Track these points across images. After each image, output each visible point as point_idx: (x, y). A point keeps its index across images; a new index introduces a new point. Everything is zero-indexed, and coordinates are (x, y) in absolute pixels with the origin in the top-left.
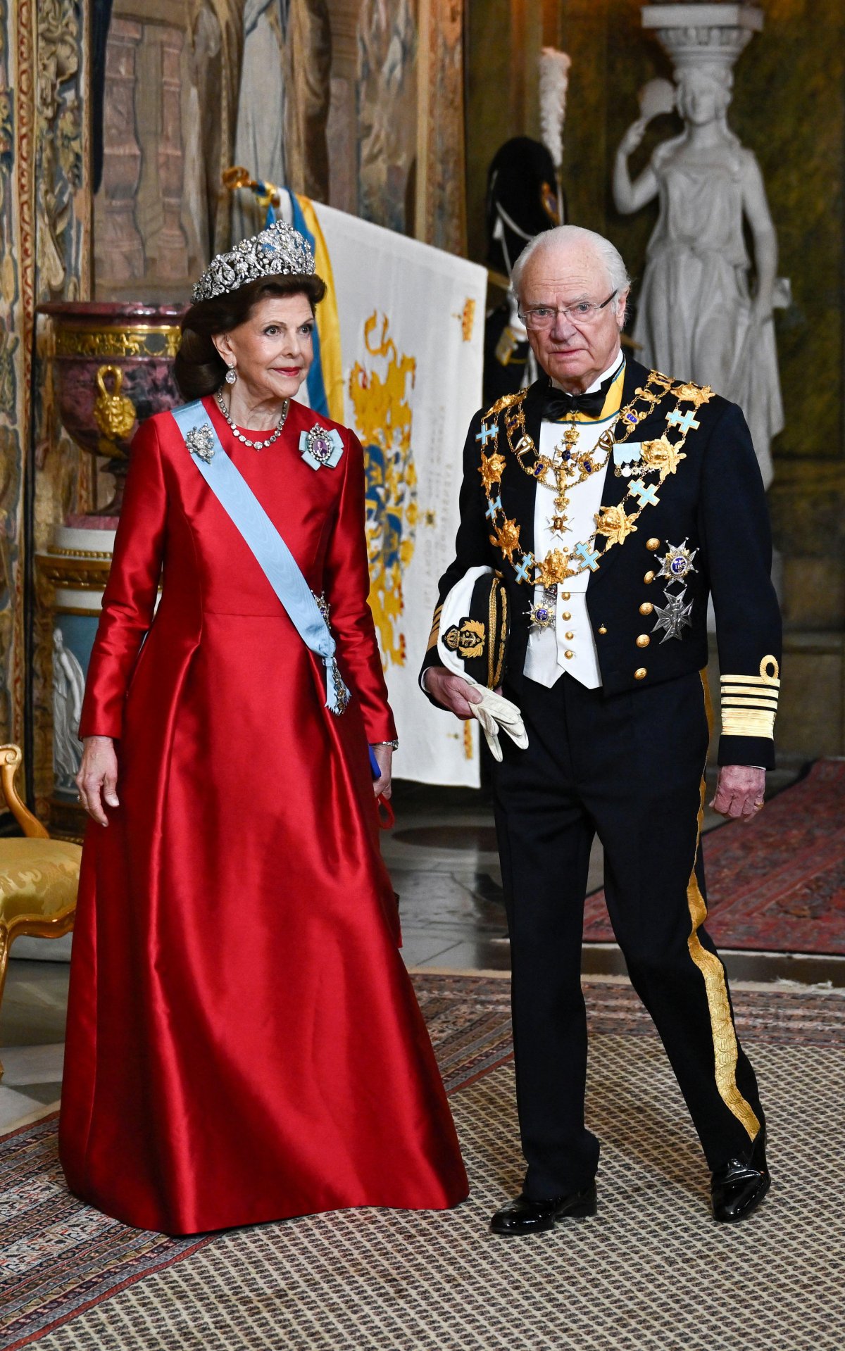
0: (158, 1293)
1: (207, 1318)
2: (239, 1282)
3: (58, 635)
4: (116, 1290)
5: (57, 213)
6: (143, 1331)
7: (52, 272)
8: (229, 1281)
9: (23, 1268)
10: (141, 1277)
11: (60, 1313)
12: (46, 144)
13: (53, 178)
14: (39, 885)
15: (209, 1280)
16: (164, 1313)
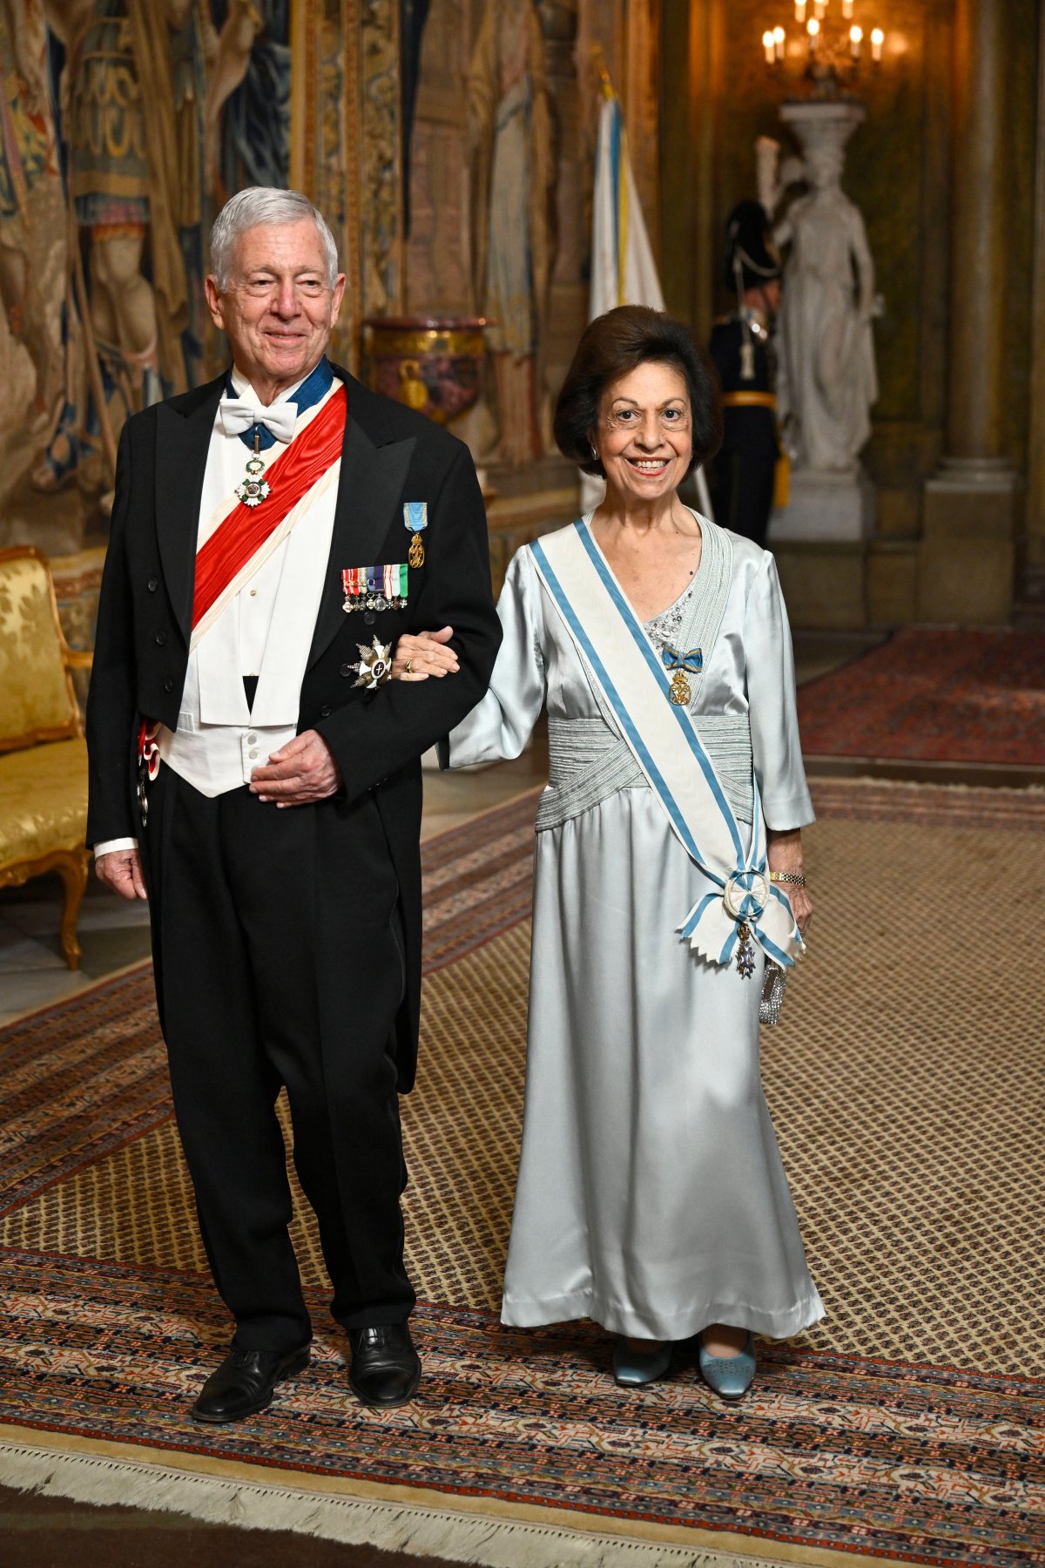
1: (467, 1002)
2: (489, 979)
5: (380, 257)
7: (376, 296)
8: (483, 978)
12: (371, 209)
13: (377, 231)
15: (469, 977)
16: (438, 999)
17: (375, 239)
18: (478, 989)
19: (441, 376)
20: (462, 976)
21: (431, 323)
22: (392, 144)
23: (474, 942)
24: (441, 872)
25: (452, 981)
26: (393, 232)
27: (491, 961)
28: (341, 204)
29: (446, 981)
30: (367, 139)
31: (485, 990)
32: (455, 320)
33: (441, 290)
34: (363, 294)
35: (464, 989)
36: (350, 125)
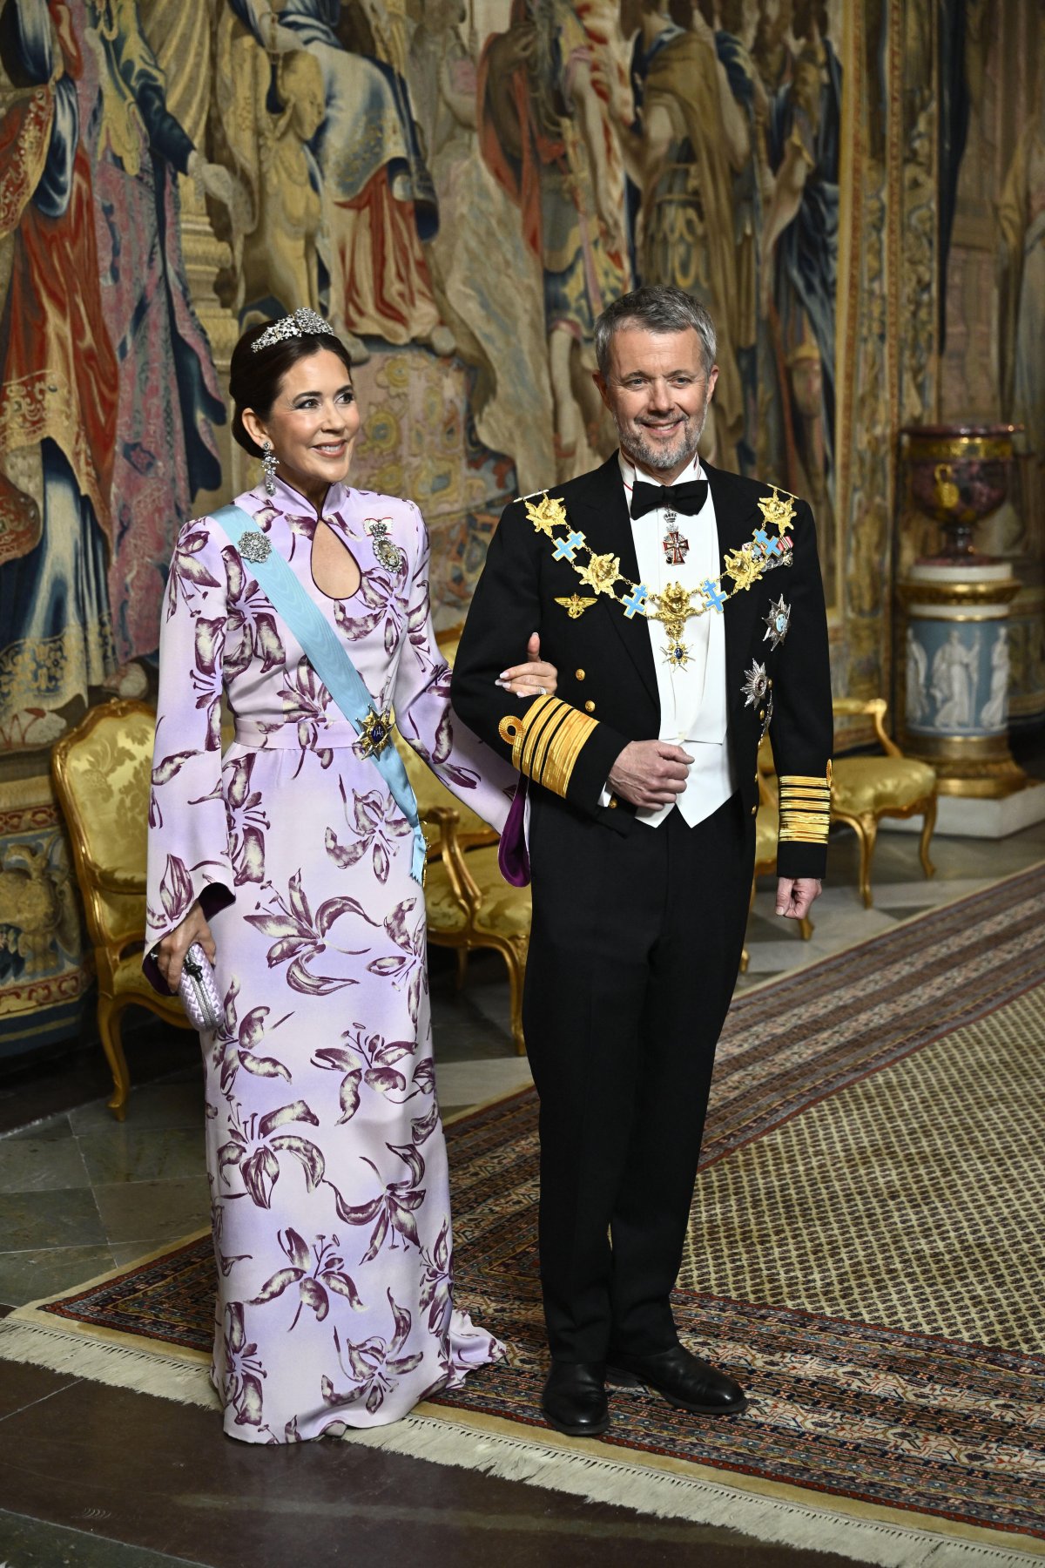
0: (965, 1040)
1: (995, 1057)
2: (1015, 1035)
3: (910, 633)
4: (939, 1037)
5: (917, 370)
6: (955, 1064)
7: (913, 405)
8: (1009, 1034)
9: (882, 1021)
10: (953, 1030)
11: (903, 1051)
12: (910, 328)
13: (915, 347)
14: (896, 787)
15: (996, 1033)
16: (968, 1053)
17: (913, 355)
18: (1004, 1045)
19: (972, 478)
20: (989, 1032)
21: (963, 431)
22: (931, 270)
23: (1000, 1000)
24: (968, 933)
25: (981, 1036)
26: (930, 348)
27: (1016, 1018)
28: (883, 323)
29: (975, 1037)
30: (907, 265)
31: (1012, 1046)
32: (986, 427)
33: (972, 400)
34: (901, 404)
35: (992, 1044)
36: (892, 253)
